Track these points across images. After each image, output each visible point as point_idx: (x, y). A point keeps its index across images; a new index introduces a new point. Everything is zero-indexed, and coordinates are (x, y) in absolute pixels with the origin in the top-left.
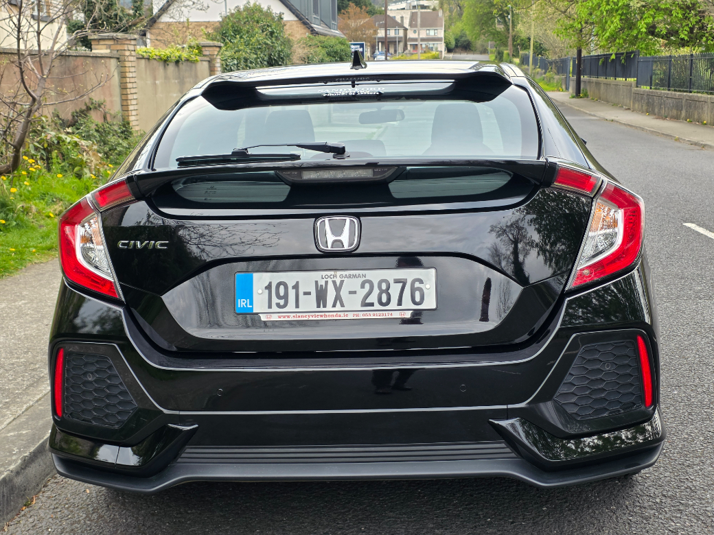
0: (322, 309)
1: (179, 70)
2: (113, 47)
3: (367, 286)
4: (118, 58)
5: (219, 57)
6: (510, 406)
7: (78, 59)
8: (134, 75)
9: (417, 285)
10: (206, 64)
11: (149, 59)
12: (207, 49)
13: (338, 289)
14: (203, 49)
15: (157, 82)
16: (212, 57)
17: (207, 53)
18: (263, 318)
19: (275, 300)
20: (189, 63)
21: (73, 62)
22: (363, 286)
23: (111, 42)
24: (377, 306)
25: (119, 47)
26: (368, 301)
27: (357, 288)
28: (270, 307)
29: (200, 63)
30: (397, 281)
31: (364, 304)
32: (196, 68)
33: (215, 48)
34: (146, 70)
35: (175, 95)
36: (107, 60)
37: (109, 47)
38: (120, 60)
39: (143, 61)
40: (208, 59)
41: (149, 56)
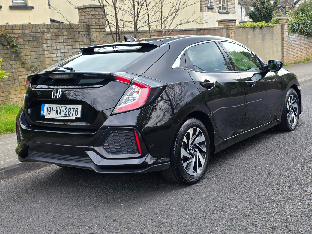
0: (57, 115)
1: (262, 31)
2: (225, 24)
3: (66, 109)
4: (227, 29)
5: (286, 24)
6: (89, 147)
7: (206, 31)
8: (234, 35)
9: (77, 110)
10: (279, 28)
11: (244, 28)
12: (281, 20)
13: (60, 110)
14: (279, 21)
15: (249, 37)
16: (283, 24)
17: (281, 22)
18: (46, 117)
19: (48, 112)
20: (268, 28)
21: (203, 32)
22: (65, 110)
23: (225, 23)
24: (68, 116)
25: (227, 24)
26: (66, 114)
27: (64, 110)
28: (47, 114)
29: (275, 27)
30: (73, 108)
31: (65, 115)
32: (273, 29)
33: (284, 20)
34: (242, 32)
35: (259, 42)
36: (221, 30)
37: (224, 24)
38: (228, 29)
39: (241, 29)
40: (281, 25)
41: (244, 26)
